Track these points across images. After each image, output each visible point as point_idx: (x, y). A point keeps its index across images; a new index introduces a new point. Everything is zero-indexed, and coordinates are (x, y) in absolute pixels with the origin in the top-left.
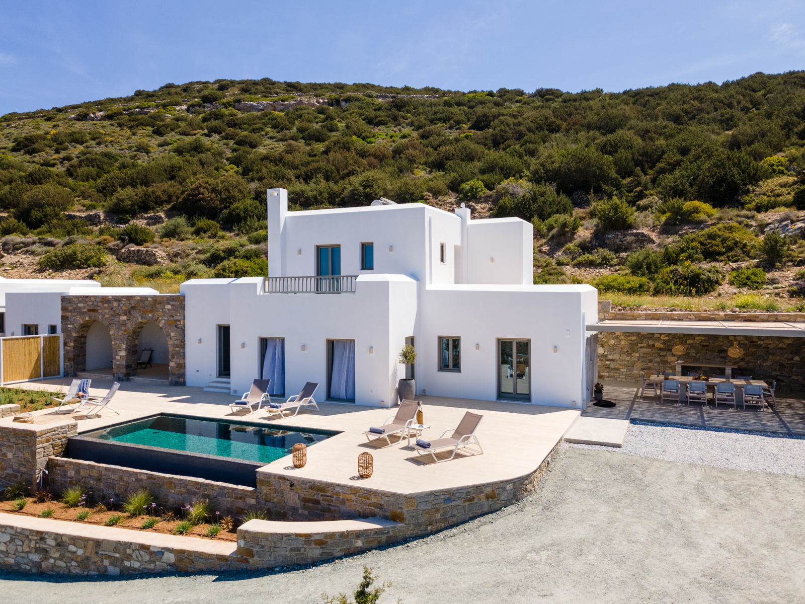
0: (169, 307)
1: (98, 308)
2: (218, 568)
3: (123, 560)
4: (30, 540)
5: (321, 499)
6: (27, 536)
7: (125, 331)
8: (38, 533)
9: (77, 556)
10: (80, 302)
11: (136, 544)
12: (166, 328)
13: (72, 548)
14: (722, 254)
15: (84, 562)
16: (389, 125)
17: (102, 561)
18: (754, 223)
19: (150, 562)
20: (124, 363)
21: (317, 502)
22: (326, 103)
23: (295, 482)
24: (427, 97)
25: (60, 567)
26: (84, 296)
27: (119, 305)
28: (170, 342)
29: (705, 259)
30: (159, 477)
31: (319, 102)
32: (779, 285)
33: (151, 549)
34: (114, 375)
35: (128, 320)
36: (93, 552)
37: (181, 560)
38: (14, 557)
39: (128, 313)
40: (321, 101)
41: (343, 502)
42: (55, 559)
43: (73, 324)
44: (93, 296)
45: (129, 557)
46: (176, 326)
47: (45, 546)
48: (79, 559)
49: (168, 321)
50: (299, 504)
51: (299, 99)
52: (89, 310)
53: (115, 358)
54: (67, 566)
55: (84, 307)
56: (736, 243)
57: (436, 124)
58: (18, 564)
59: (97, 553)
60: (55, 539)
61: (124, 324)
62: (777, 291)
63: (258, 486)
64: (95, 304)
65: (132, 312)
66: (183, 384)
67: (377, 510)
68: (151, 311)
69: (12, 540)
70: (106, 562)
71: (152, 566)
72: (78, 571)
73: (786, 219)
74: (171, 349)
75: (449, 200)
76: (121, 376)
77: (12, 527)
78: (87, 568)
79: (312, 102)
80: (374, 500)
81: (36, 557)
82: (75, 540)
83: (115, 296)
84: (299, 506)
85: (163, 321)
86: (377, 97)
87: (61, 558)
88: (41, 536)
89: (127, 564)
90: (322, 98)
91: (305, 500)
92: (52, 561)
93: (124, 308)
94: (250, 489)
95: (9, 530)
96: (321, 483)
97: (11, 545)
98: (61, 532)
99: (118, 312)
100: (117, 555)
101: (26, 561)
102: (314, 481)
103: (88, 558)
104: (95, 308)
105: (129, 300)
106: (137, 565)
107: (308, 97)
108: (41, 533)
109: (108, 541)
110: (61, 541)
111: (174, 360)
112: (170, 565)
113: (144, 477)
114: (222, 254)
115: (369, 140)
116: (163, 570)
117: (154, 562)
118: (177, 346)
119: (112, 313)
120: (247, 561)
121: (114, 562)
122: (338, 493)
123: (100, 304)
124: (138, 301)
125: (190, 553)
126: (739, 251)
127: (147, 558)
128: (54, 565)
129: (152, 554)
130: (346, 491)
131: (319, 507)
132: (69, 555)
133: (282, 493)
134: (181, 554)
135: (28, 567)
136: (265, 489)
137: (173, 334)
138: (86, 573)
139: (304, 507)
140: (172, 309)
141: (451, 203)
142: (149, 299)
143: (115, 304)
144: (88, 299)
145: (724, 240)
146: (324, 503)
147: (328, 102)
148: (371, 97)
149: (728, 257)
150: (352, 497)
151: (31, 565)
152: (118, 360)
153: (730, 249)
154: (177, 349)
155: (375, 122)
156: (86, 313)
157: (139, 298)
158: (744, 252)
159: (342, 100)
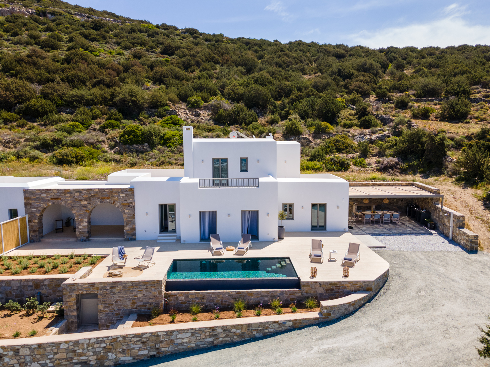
0: (124, 195)
1: (60, 197)
2: (314, 323)
3: (264, 330)
4: (206, 332)
5: (334, 288)
6: (203, 331)
7: (86, 210)
8: (210, 328)
9: (237, 334)
10: (42, 194)
11: (270, 322)
12: (121, 207)
13: (234, 330)
14: (344, 150)
15: (242, 335)
16: (101, 42)
17: (252, 333)
18: (350, 134)
19: (279, 327)
20: (86, 230)
21: (333, 290)
22: (34, 13)
23: (322, 284)
24: (113, 21)
25: (227, 341)
26: (46, 190)
27: (80, 195)
28: (125, 216)
29: (337, 152)
30: (243, 292)
31: (28, 12)
32: (372, 166)
33: (279, 322)
34: (77, 238)
35: (88, 203)
36: (246, 329)
37: (296, 324)
38: (195, 343)
39: (89, 199)
40: (30, 11)
41: (345, 288)
42: (223, 338)
43: (37, 208)
44: (55, 190)
45: (267, 328)
46: (129, 206)
47: (216, 333)
48: (238, 335)
49: (122, 203)
50: (324, 292)
51: (11, 7)
52: (52, 199)
53: (78, 228)
54: (231, 339)
55: (47, 197)
56: (348, 145)
57: (136, 46)
58: (197, 346)
59: (248, 330)
60: (222, 329)
61: (85, 206)
62: (372, 169)
63: (302, 288)
64: (58, 194)
65: (92, 199)
66: (135, 239)
67: (360, 288)
68: (108, 198)
69: (192, 335)
70: (254, 333)
71: (281, 329)
72: (238, 340)
73: (363, 134)
74: (125, 220)
75: (183, 107)
76: (85, 238)
77: (192, 329)
78: (243, 337)
79: (22, 10)
80: (359, 285)
81: (210, 340)
82: (235, 327)
83: (76, 189)
84: (323, 292)
85: (118, 204)
86: (75, 14)
87: (227, 336)
88: (213, 329)
89: (266, 331)
90: (30, 9)
91: (327, 290)
92: (221, 339)
93: (85, 196)
94: (298, 290)
95: (190, 331)
96: (335, 282)
97: (192, 338)
98: (226, 325)
99: (80, 199)
100: (261, 328)
101: (203, 343)
102: (331, 282)
103: (243, 333)
104: (58, 197)
105: (89, 192)
106: (272, 330)
107: (18, 6)
108: (213, 327)
109: (255, 323)
110: (225, 329)
111: (128, 226)
112: (289, 327)
113: (233, 293)
114: (51, 143)
115: (95, 53)
116: (286, 329)
117: (281, 327)
118: (130, 217)
119: (74, 199)
120: (328, 317)
121: (258, 331)
122: (343, 285)
123: (63, 194)
124: (97, 192)
125: (300, 320)
126: (351, 149)
127: (277, 326)
128: (222, 341)
129: (279, 324)
130: (347, 283)
131: (333, 291)
132: (232, 334)
133: (315, 288)
134: (295, 321)
135: (205, 346)
136: (306, 289)
137: (126, 211)
138: (243, 340)
139: (326, 293)
140: (125, 197)
141: (184, 109)
142: (106, 191)
143: (77, 194)
144: (50, 192)
145: (343, 143)
146: (336, 290)
147: (36, 12)
148: (71, 14)
149: (347, 151)
150: (350, 285)
151: (207, 344)
152: (81, 229)
153: (346, 148)
154: (131, 219)
155: (90, 38)
156: (49, 200)
157: (97, 190)
158: (353, 149)
159: (48, 13)
